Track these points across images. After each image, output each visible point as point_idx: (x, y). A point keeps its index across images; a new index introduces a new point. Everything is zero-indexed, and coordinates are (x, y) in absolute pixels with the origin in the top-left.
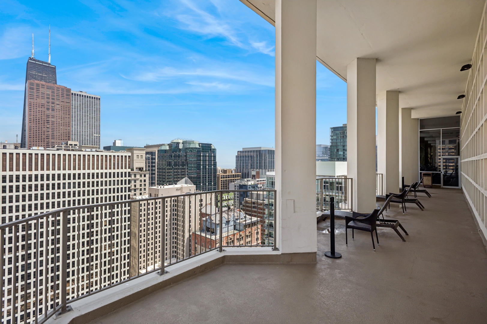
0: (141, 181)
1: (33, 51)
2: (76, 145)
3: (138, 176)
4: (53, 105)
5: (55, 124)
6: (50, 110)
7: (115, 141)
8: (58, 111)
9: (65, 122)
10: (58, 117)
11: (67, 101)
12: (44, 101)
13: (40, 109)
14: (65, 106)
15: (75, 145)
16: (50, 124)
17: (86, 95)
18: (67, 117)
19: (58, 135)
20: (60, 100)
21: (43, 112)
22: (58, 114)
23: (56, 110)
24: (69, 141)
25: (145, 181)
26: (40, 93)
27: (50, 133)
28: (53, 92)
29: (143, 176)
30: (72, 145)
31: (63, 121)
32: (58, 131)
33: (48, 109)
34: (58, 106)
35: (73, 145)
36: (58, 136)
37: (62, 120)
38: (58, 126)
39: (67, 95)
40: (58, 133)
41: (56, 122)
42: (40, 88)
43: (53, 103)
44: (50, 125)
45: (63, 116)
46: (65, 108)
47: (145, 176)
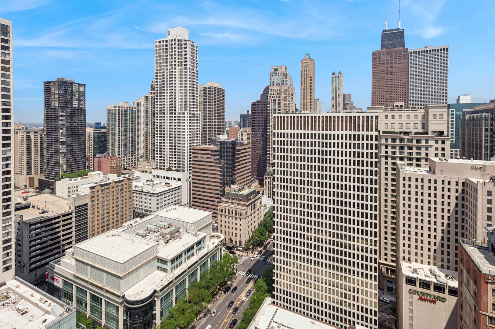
0: (437, 149)
1: (386, 23)
2: (402, 106)
3: (431, 143)
4: (392, 69)
5: (393, 87)
6: (389, 75)
7: (459, 97)
8: (396, 73)
9: (402, 83)
10: (395, 80)
11: (404, 62)
12: (383, 68)
13: (381, 76)
14: (402, 68)
15: (400, 106)
16: (389, 87)
17: (431, 49)
18: (404, 78)
19: (395, 97)
20: (398, 62)
21: (383, 77)
22: (396, 76)
23: (394, 73)
24: (395, 103)
25: (443, 149)
26: (381, 61)
27: (389, 96)
28: (392, 57)
29: (440, 142)
30: (397, 106)
31: (400, 83)
32: (395, 94)
33: (387, 74)
34: (396, 69)
35: (399, 107)
36: (395, 99)
37: (400, 81)
38: (395, 89)
39: (404, 55)
40: (395, 95)
41: (393, 85)
42: (381, 56)
43: (391, 67)
44: (389, 89)
45: (400, 78)
46: (402, 69)
47: (443, 142)
